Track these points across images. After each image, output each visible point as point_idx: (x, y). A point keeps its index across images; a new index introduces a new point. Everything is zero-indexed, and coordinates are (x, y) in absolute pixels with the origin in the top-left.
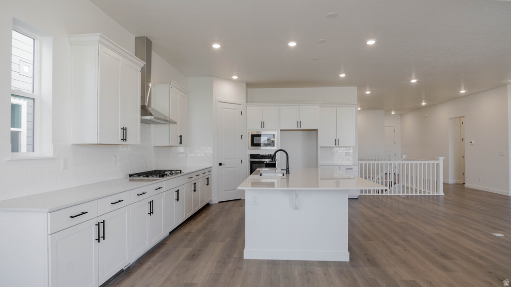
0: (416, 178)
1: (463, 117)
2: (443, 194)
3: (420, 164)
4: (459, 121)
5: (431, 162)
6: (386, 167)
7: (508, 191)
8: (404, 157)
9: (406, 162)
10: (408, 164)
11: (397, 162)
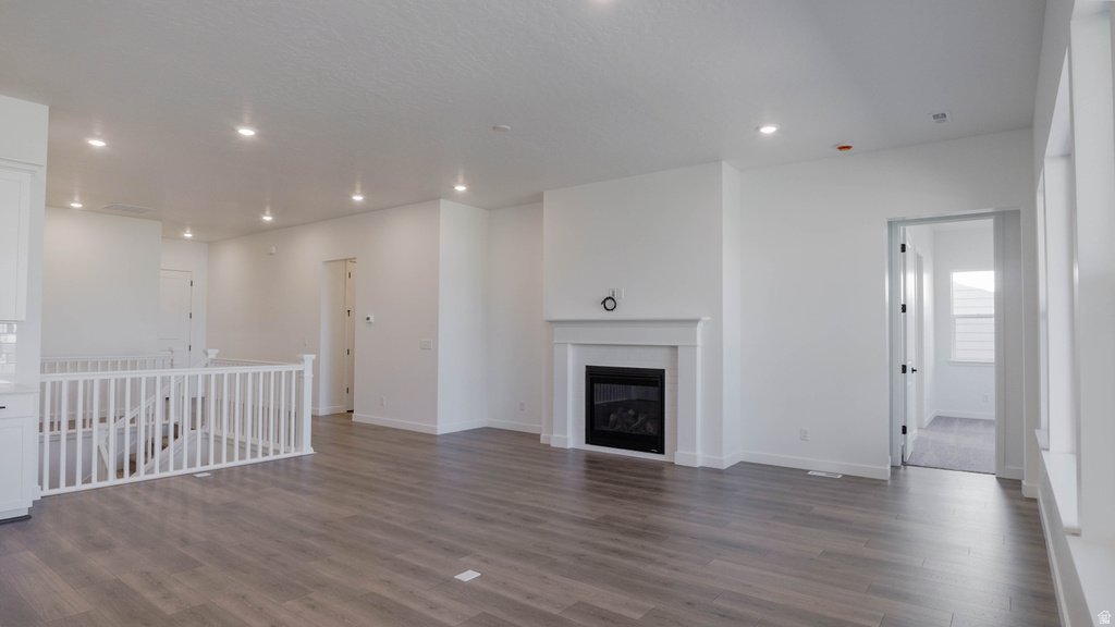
0: (244, 406)
1: (352, 260)
2: (311, 451)
3: (256, 375)
4: (343, 268)
5: (284, 368)
6: (151, 392)
7: (436, 423)
8: (213, 354)
9: (214, 371)
10: (220, 378)
11: (187, 372)
